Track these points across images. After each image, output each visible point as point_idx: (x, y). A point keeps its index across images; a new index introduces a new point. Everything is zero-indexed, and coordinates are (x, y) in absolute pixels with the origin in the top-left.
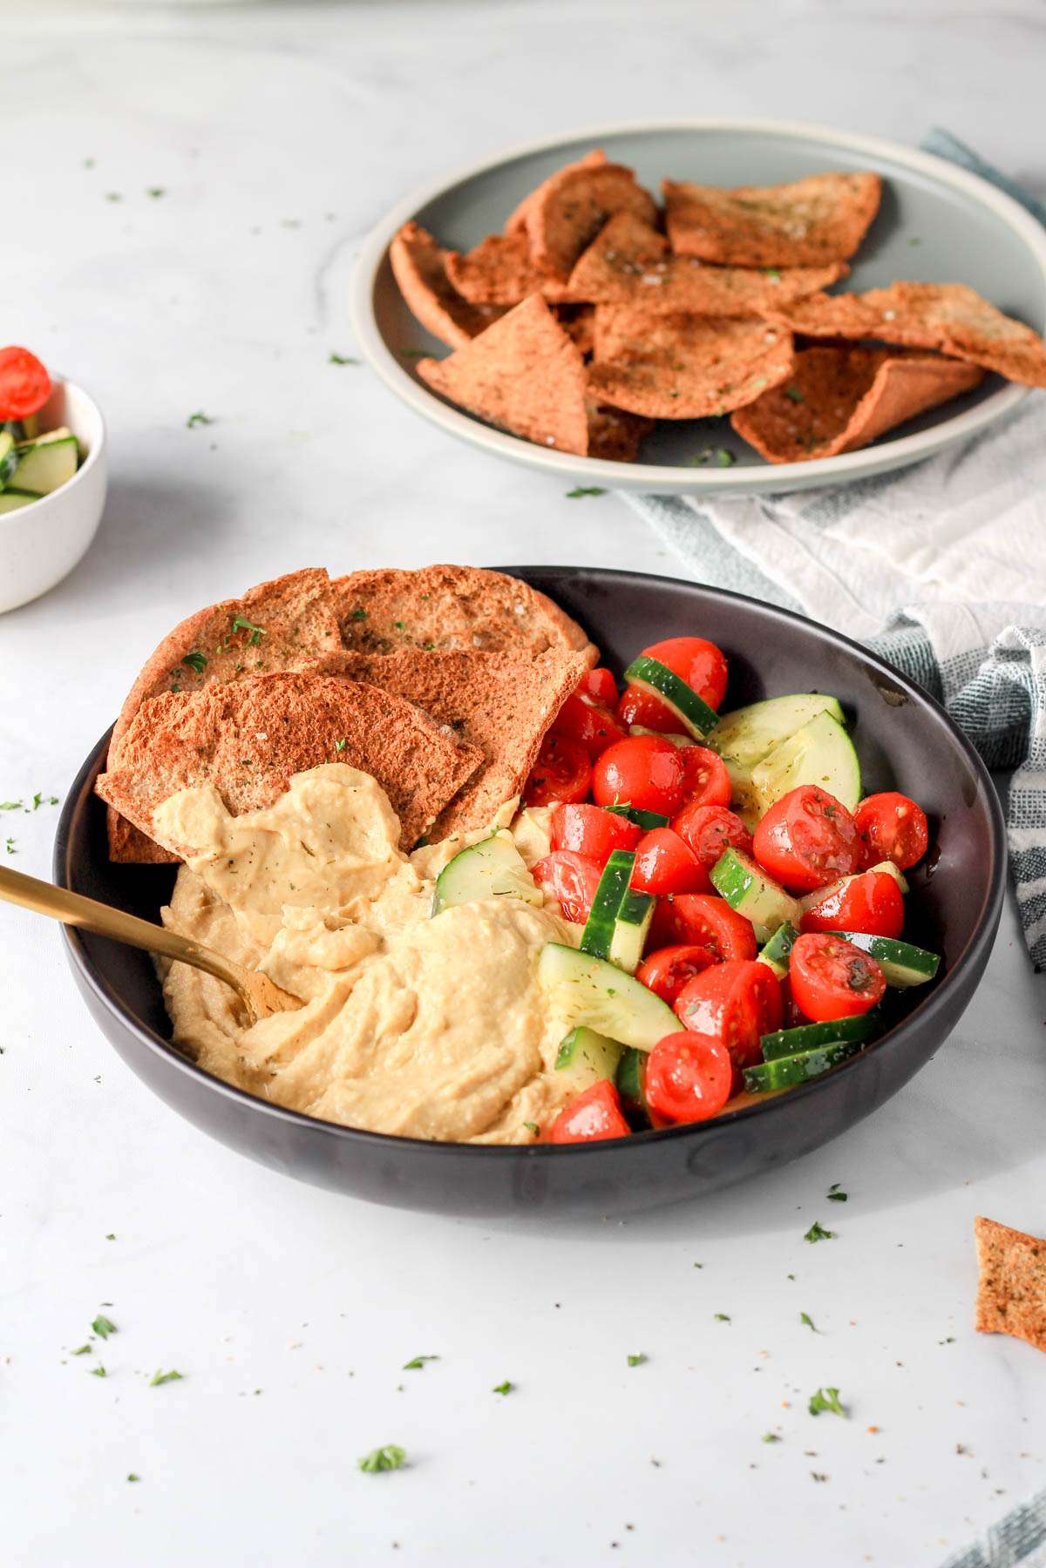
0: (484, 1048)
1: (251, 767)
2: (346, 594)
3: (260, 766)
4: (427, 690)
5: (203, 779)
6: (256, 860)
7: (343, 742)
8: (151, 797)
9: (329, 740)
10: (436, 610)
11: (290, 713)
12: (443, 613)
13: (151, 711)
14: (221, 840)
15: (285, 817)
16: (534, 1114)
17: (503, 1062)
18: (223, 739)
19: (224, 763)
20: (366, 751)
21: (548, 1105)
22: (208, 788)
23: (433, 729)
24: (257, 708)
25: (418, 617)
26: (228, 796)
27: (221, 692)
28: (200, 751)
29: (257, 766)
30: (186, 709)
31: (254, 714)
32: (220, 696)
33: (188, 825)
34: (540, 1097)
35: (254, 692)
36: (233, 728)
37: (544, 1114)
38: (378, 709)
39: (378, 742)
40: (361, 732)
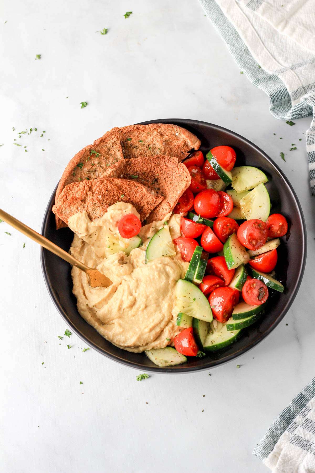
0: (156, 313)
1: (96, 205)
2: (125, 133)
3: (99, 204)
4: (147, 169)
5: (83, 209)
6: (97, 234)
7: (123, 196)
8: (68, 214)
9: (119, 194)
10: (152, 136)
11: (108, 189)
12: (154, 137)
13: (68, 188)
14: (87, 230)
15: (105, 221)
16: (169, 335)
17: (162, 319)
18: (89, 196)
19: (89, 204)
20: (130, 196)
21: (173, 331)
22: (84, 212)
23: (149, 194)
24: (99, 188)
25: (147, 138)
26: (90, 213)
27: (88, 183)
28: (82, 201)
29: (98, 204)
30: (78, 188)
31: (98, 189)
32: (88, 185)
33: (78, 226)
34: (171, 329)
35: (98, 183)
36: (92, 194)
37: (172, 334)
38: (134, 186)
39: (133, 194)
40: (129, 192)
